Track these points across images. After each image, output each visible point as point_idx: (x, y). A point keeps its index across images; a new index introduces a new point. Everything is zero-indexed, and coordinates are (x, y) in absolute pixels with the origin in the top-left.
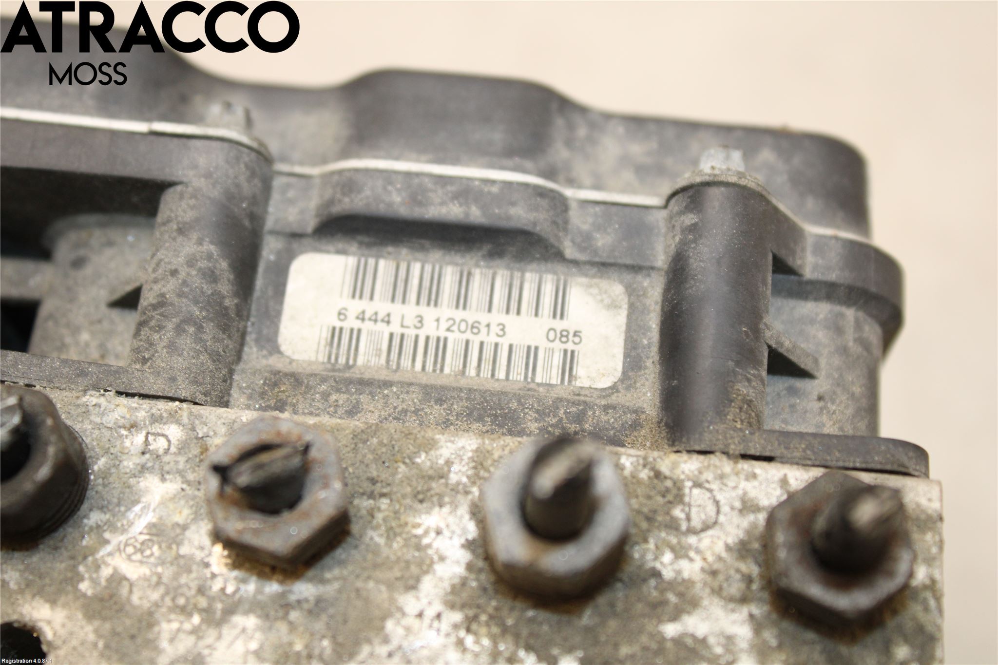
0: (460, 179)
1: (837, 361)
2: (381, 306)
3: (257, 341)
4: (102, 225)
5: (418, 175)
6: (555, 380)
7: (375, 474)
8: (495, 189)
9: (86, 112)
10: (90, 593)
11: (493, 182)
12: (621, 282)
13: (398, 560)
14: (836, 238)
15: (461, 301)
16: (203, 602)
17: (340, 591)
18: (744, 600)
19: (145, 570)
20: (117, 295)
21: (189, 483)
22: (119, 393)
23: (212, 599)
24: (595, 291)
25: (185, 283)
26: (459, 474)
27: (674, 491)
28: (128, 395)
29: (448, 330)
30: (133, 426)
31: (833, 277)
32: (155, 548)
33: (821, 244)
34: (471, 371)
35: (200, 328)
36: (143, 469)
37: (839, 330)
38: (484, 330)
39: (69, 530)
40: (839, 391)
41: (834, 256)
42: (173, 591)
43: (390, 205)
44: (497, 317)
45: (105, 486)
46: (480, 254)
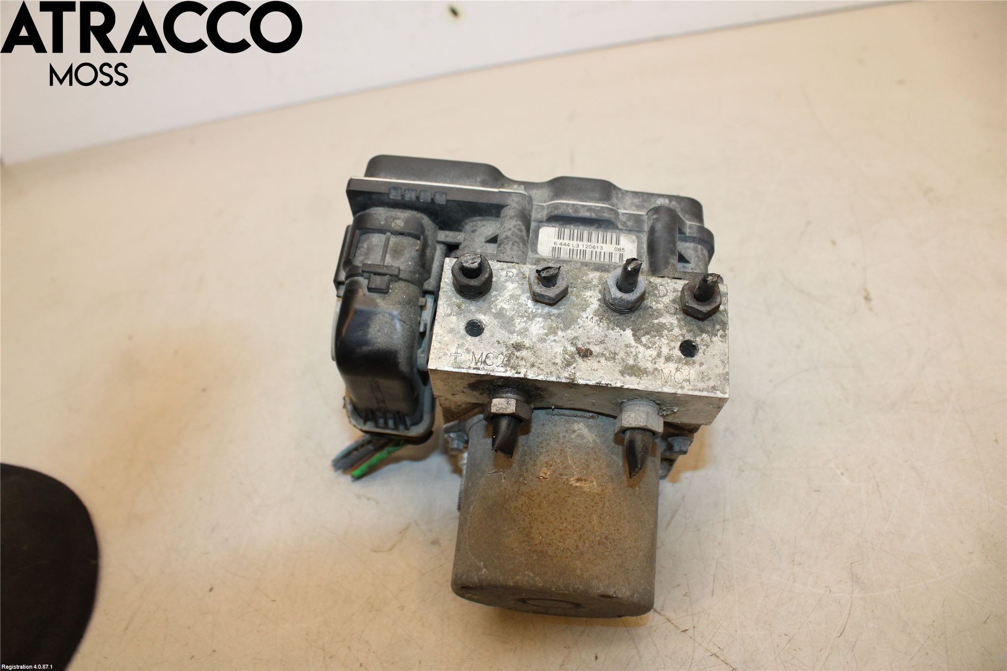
0: (588, 206)
1: (696, 259)
2: (566, 241)
3: (531, 251)
4: (481, 220)
5: (576, 204)
6: (618, 261)
7: (572, 282)
8: (598, 209)
9: (478, 186)
10: (495, 312)
11: (598, 207)
12: (635, 235)
13: (580, 304)
14: (695, 225)
15: (590, 240)
16: (527, 315)
17: (564, 311)
18: (675, 314)
19: (509, 306)
20: (489, 238)
21: (520, 284)
22: (497, 261)
23: (529, 314)
24: (628, 238)
25: (513, 232)
26: (595, 282)
27: (655, 287)
28: (500, 262)
29: (586, 248)
30: (502, 269)
31: (695, 235)
32: (512, 301)
33: (691, 227)
34: (594, 259)
35: (519, 244)
36: (507, 281)
37: (697, 251)
38: (597, 248)
39: (488, 296)
40: (697, 267)
41: (695, 229)
42: (517, 312)
43: (569, 212)
44: (600, 244)
45: (496, 285)
46: (594, 227)
